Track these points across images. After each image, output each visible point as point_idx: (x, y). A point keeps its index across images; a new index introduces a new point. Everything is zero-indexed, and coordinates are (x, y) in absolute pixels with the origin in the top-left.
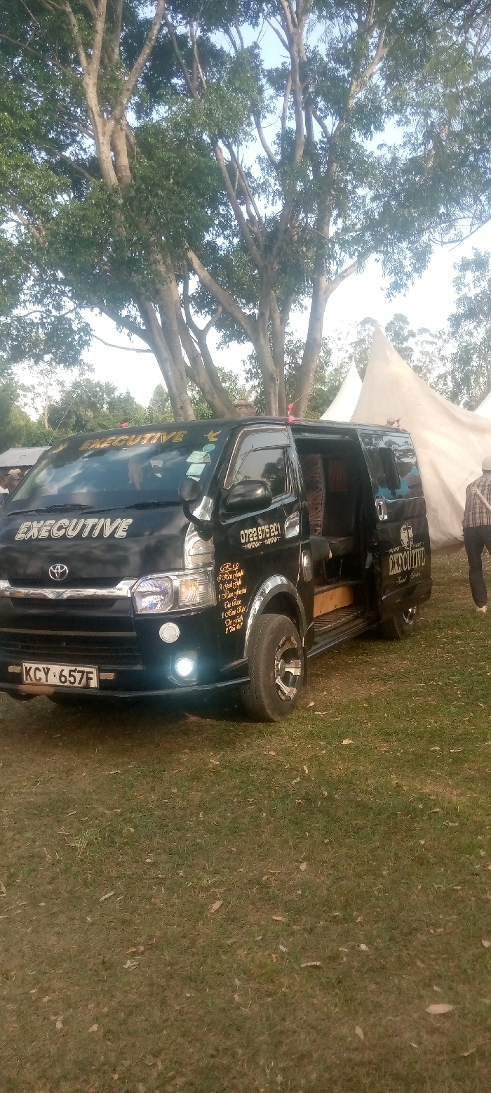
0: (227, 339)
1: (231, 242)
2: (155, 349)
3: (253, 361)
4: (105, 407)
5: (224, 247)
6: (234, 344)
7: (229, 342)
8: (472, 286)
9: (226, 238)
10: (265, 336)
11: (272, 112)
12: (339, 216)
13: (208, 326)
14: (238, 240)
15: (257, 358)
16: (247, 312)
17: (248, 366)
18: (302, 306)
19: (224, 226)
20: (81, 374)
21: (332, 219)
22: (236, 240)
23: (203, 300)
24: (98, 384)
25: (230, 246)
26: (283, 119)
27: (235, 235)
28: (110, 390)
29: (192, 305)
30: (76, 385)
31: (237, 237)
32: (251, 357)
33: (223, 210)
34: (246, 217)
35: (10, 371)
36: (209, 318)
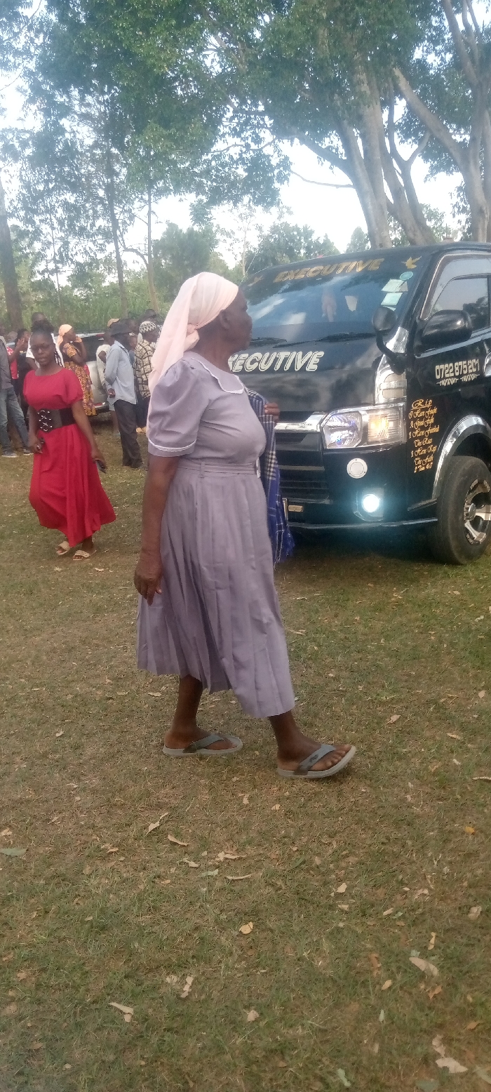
0: (434, 170)
1: (442, 59)
2: (357, 184)
3: (461, 194)
4: (303, 251)
5: (435, 65)
6: (442, 175)
7: (436, 173)
9: (437, 54)
10: (476, 163)
13: (413, 156)
14: (451, 56)
15: (467, 190)
16: (458, 138)
17: (456, 200)
19: (435, 41)
20: (280, 217)
22: (449, 57)
23: (410, 128)
24: (297, 229)
25: (441, 64)
27: (447, 50)
28: (307, 233)
29: (398, 134)
30: (275, 229)
31: (450, 53)
32: (460, 189)
33: (436, 22)
34: (461, 27)
35: (209, 216)
36: (416, 146)
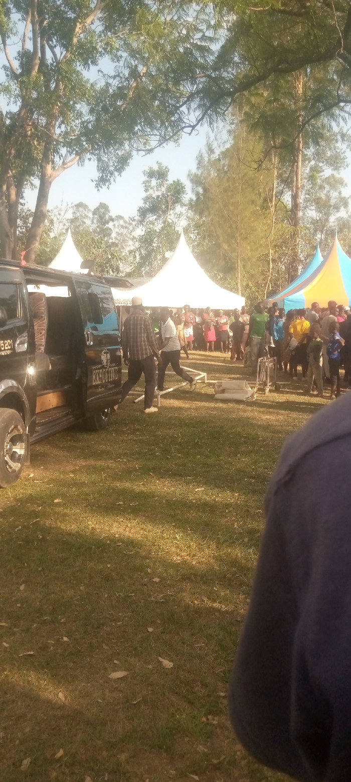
8: (155, 188)
11: (14, 34)
12: (63, 122)
18: (32, 184)
21: (57, 123)
26: (24, 41)
